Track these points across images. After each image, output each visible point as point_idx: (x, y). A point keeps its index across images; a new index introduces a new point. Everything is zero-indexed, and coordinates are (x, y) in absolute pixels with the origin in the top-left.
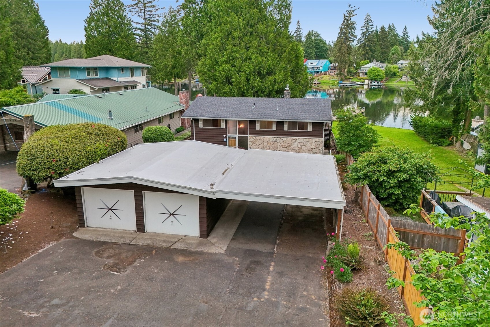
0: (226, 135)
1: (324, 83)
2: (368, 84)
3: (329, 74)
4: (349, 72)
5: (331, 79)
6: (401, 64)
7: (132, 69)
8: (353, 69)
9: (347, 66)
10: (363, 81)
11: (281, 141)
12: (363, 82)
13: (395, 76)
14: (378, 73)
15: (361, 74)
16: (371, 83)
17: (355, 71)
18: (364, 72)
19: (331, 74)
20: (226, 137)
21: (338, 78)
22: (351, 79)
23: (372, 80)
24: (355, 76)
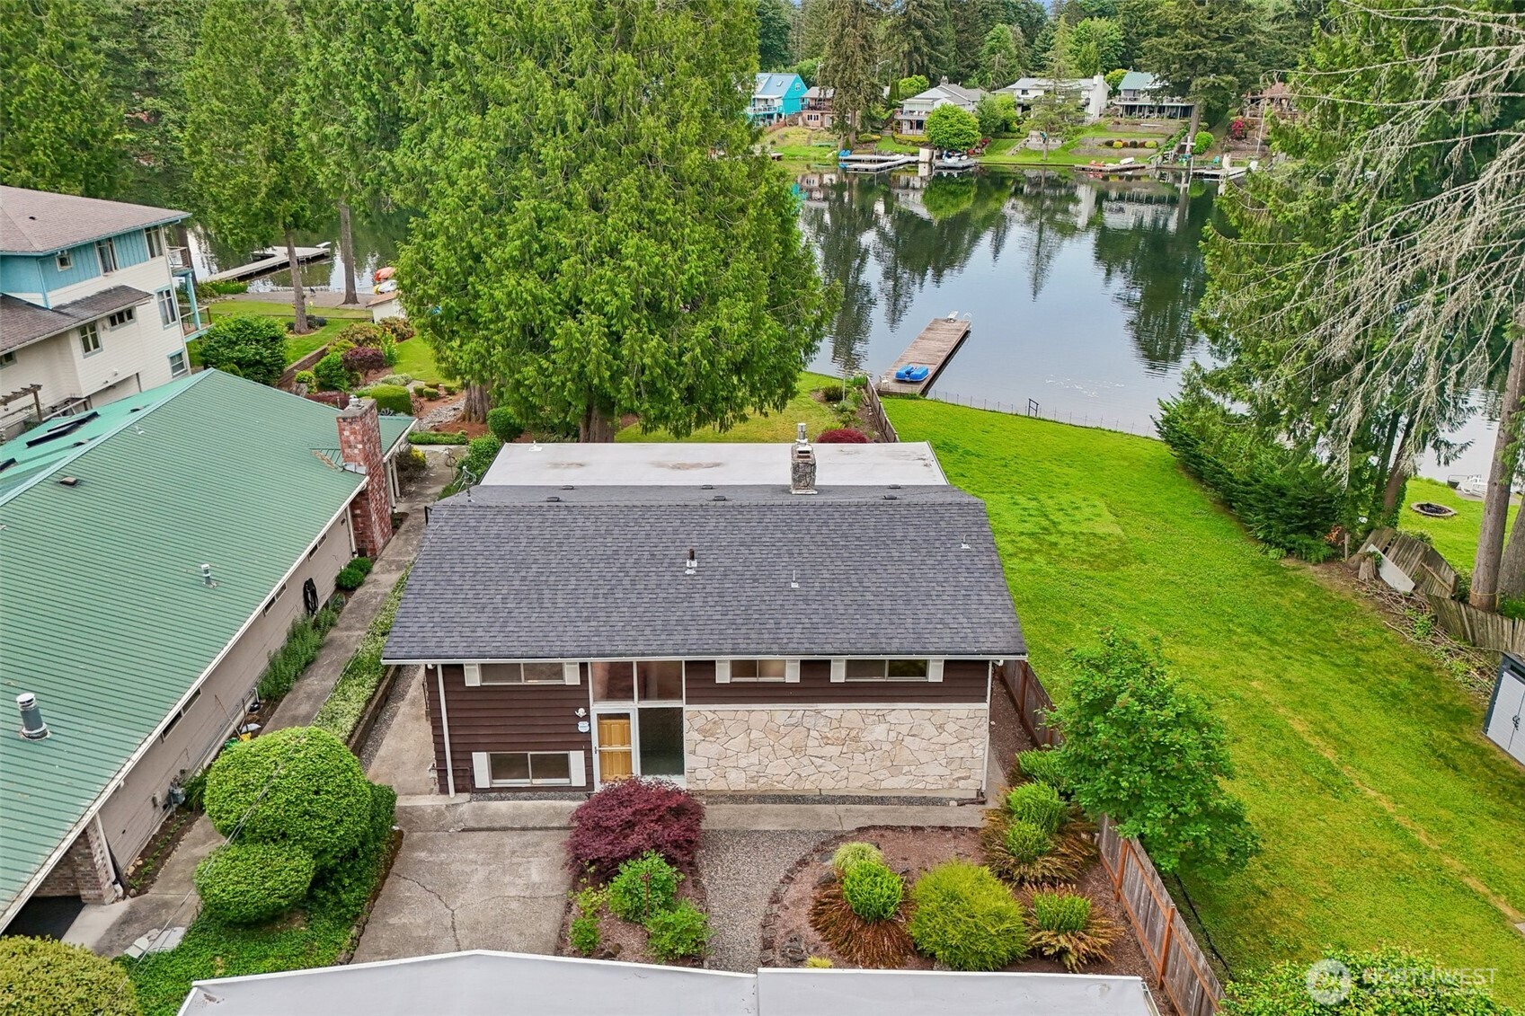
0: (587, 709)
1: (793, 158)
2: (930, 163)
3: (806, 125)
4: (869, 119)
5: (813, 142)
6: (1024, 92)
7: (104, 249)
8: (879, 108)
9: (861, 97)
10: (913, 149)
11: (822, 721)
12: (912, 155)
13: (1007, 130)
14: (962, 127)
15: (906, 127)
16: (940, 157)
17: (885, 116)
18: (915, 117)
19: (810, 122)
20: (587, 718)
21: (835, 137)
22: (875, 141)
23: (940, 148)
24: (888, 132)
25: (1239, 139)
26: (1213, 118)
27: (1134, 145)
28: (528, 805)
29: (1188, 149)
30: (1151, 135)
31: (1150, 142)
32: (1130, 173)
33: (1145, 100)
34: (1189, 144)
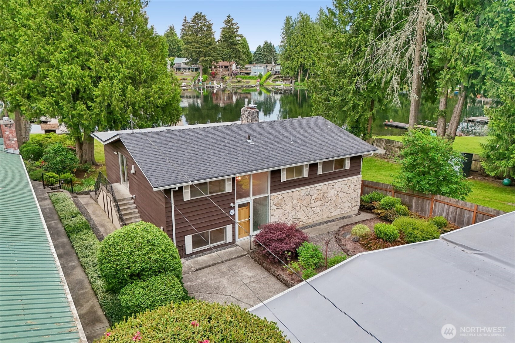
11: (316, 192)
20: (234, 208)
25: (214, 77)
26: (205, 71)
27: (184, 79)
28: (214, 254)
29: (201, 80)
30: (189, 76)
31: (188, 79)
32: (185, 88)
33: (183, 66)
34: (201, 79)
